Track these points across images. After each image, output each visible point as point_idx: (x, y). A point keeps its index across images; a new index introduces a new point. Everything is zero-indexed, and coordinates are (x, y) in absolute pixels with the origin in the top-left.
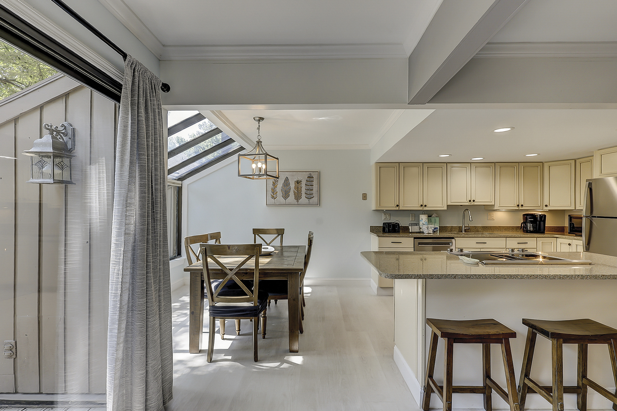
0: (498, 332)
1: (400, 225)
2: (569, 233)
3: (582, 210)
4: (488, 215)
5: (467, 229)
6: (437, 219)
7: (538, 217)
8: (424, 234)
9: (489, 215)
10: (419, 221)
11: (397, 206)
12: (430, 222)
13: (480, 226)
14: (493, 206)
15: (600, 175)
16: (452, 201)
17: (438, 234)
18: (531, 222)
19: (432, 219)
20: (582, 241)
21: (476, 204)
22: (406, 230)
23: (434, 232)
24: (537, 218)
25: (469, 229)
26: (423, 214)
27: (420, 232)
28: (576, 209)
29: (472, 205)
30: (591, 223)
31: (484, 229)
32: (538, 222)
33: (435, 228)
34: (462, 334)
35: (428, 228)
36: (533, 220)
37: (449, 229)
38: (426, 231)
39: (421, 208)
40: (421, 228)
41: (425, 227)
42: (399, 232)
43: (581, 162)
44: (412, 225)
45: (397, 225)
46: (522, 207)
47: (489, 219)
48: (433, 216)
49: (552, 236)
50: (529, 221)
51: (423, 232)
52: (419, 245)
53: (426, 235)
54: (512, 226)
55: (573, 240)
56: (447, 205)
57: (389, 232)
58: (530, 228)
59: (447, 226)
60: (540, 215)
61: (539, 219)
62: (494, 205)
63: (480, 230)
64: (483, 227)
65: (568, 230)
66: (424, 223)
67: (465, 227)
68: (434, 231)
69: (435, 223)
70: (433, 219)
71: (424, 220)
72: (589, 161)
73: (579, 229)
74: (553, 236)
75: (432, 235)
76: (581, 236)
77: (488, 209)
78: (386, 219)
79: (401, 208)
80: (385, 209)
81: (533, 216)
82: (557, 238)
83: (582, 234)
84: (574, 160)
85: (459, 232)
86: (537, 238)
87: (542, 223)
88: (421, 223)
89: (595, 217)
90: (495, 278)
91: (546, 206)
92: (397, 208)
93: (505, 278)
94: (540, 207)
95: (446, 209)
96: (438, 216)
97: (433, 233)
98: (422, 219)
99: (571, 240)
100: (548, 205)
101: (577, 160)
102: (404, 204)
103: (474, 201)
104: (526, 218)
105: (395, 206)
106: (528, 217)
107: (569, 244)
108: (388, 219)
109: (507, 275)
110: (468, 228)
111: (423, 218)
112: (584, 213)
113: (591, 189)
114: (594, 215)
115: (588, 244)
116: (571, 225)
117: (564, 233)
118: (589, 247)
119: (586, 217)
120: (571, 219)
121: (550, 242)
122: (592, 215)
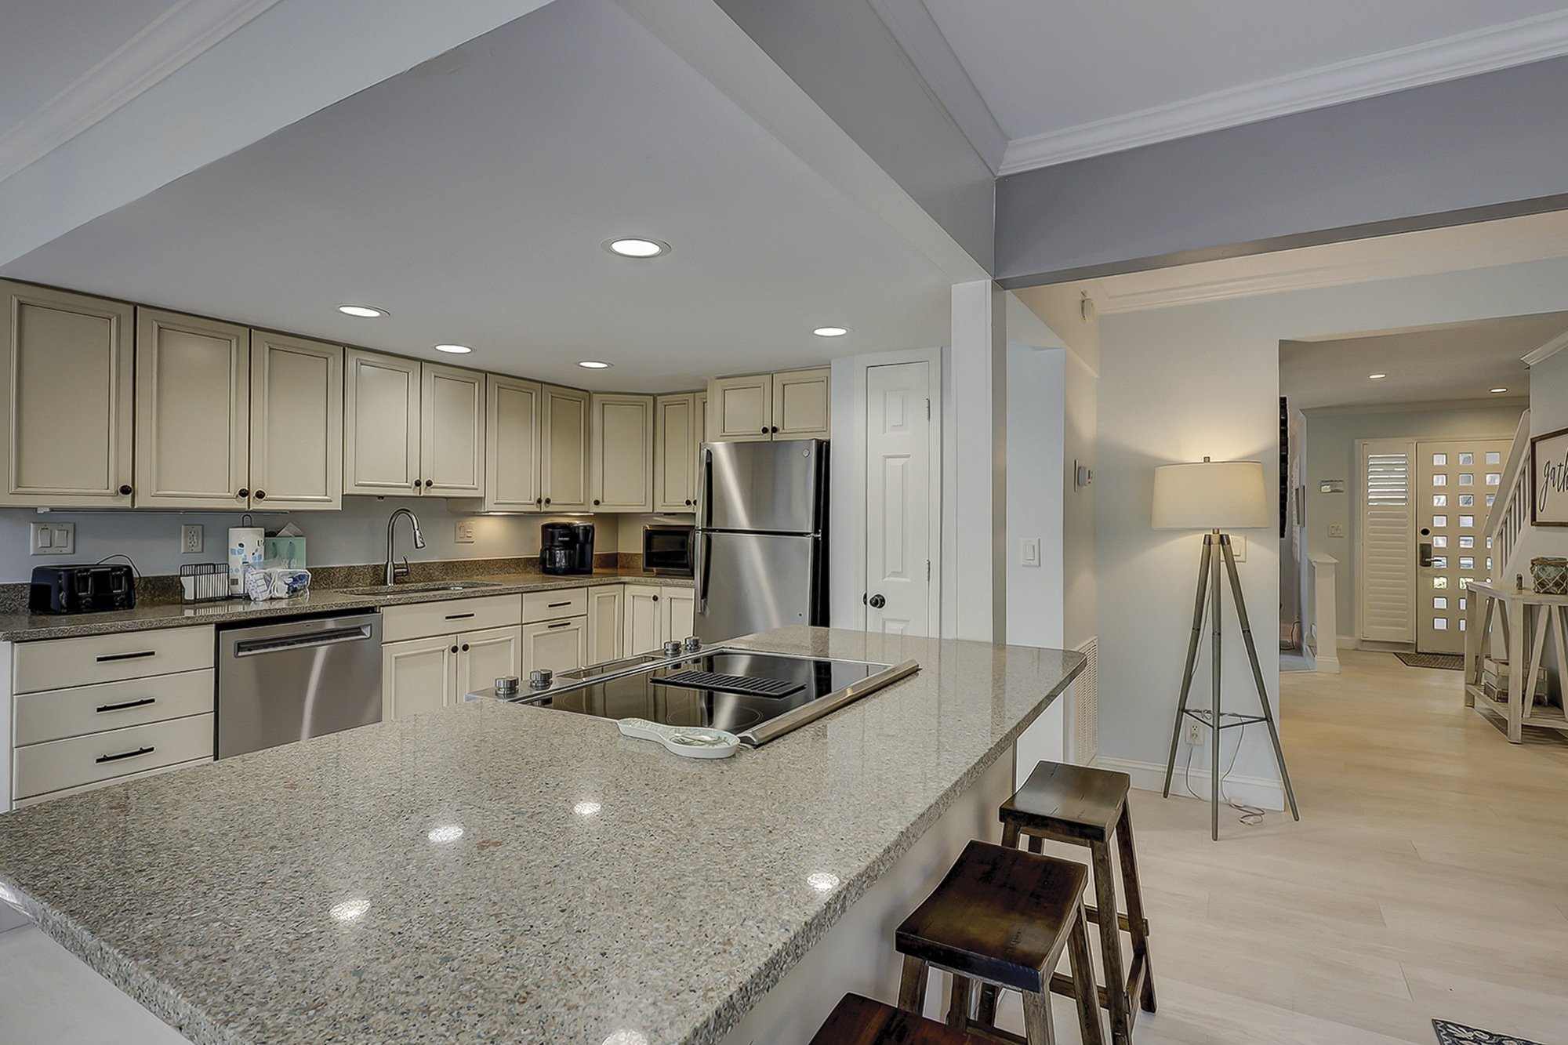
1: (136, 575)
2: (645, 570)
3: (690, 514)
4: (458, 529)
5: (403, 572)
6: (301, 544)
7: (581, 531)
8: (253, 607)
9: (460, 528)
10: (225, 551)
11: (125, 490)
12: (271, 553)
13: (435, 563)
14: (481, 500)
15: (721, 436)
16: (360, 482)
17: (307, 602)
18: (565, 546)
19: (278, 545)
20: (694, 590)
21: (434, 493)
22: (166, 591)
23: (293, 591)
24: (578, 534)
25: (407, 572)
26: (243, 527)
27: (230, 598)
28: (655, 512)
29: (423, 497)
30: (709, 541)
31: (447, 570)
32: (578, 545)
33: (297, 579)
35: (268, 579)
36: (568, 539)
37: (341, 577)
38: (259, 592)
39: (241, 504)
40: (235, 582)
41: (257, 577)
42: (131, 606)
43: (667, 404)
44: (198, 570)
45: (120, 577)
46: (547, 505)
47: (460, 540)
48: (284, 532)
49: (611, 580)
50: (561, 544)
51: (247, 598)
52: (240, 654)
53: (259, 608)
54: (517, 559)
55: (663, 588)
56: (343, 495)
57: (74, 607)
58: (561, 561)
59: (333, 568)
60: (585, 527)
61: (581, 537)
62: (481, 498)
63: (437, 573)
64: (445, 564)
65: (641, 563)
66: (251, 561)
67: (395, 569)
68: (295, 590)
69: (291, 558)
70: (283, 545)
71: (248, 551)
72: (684, 402)
73: (688, 561)
74: (615, 580)
75: (282, 606)
76: (692, 575)
77: (463, 508)
78: (48, 551)
79: (145, 499)
80: (44, 503)
81: (569, 529)
82: (624, 583)
84: (652, 397)
85: (374, 585)
86: (587, 587)
87: (588, 547)
88: (236, 562)
91: (597, 503)
92: (125, 502)
94: (582, 504)
95: (340, 509)
96: (301, 534)
97: (290, 597)
98: (241, 545)
99: (659, 588)
100: (601, 501)
101: (658, 397)
102: (157, 486)
103: (429, 484)
104: (552, 534)
105: (112, 490)
106: (557, 532)
107: (655, 598)
108: (65, 550)
110: (405, 570)
111: (246, 542)
112: (699, 522)
113: (709, 466)
114: (713, 527)
115: (704, 594)
116: (649, 551)
117: (617, 568)
118: (706, 602)
119: (703, 530)
120: (650, 536)
121: (611, 596)
122: (710, 528)
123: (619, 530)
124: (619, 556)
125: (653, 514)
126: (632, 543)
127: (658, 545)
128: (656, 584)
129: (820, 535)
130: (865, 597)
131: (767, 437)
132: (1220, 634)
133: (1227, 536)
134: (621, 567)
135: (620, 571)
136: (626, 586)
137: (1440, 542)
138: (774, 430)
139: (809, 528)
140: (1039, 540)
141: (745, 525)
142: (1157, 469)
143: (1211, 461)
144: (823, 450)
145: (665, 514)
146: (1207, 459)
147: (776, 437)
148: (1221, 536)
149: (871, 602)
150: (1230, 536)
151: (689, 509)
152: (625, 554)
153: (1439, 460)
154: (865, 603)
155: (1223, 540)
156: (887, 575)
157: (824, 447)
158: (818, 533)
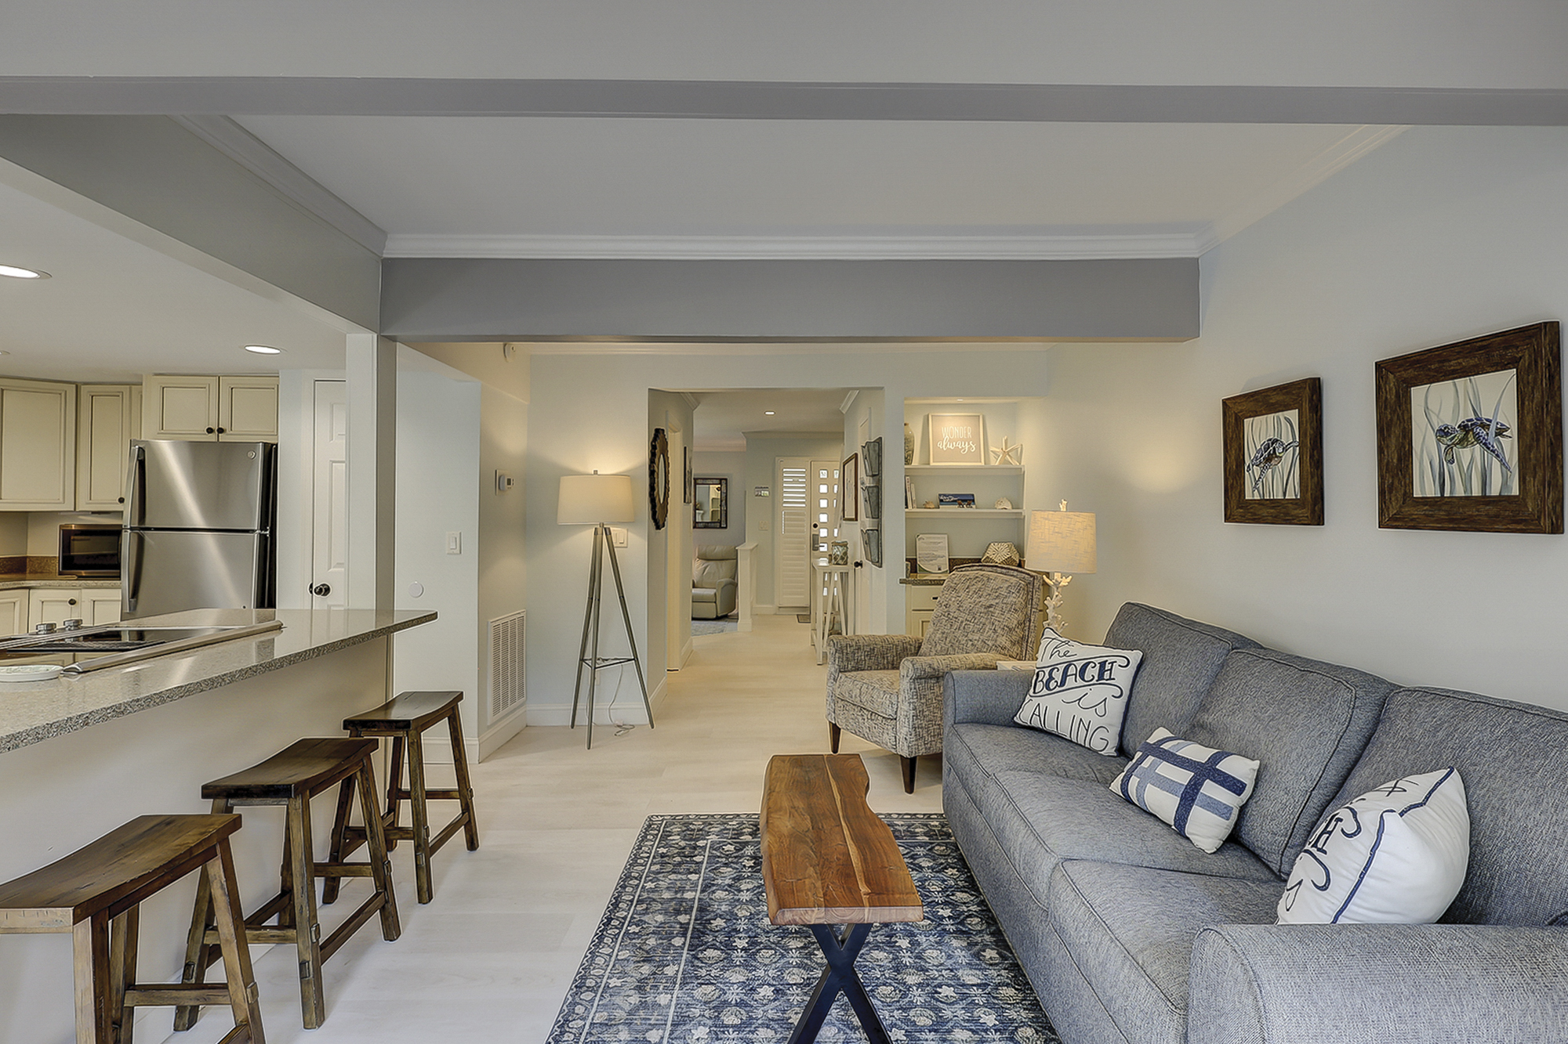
0: (202, 834)
2: (60, 574)
3: (122, 512)
15: (158, 433)
20: (120, 590)
28: (77, 510)
30: (141, 541)
34: (131, 881)
43: (92, 394)
49: (16, 586)
55: (83, 590)
65: (57, 566)
72: (118, 394)
73: (114, 562)
74: (20, 586)
76: (118, 577)
82: (29, 588)
83: (120, 573)
84: (74, 386)
89: (149, 529)
90: (182, 697)
93: (202, 691)
99: (78, 591)
101: (82, 387)
107: (72, 602)
109: (205, 680)
112: (127, 520)
113: (142, 464)
114: (147, 526)
115: (135, 593)
116: (67, 554)
117: (26, 574)
118: (136, 602)
119: (131, 529)
120: (67, 536)
121: (11, 602)
122: (143, 526)
123: (29, 531)
124: (28, 560)
125: (75, 512)
126: (46, 545)
127: (79, 548)
128: (74, 588)
129: (268, 532)
130: (311, 586)
131: (212, 437)
132: (599, 600)
133: (609, 529)
134: (30, 572)
135: (28, 576)
136: (31, 591)
137: (823, 533)
138: (221, 431)
139: (256, 525)
140: (460, 533)
141: (198, 521)
142: (562, 478)
143: (599, 473)
144: (270, 453)
145: (93, 513)
146: (596, 472)
147: (223, 438)
148: (605, 529)
149: (315, 590)
150: (611, 529)
151: (119, 507)
152: (37, 558)
153: (824, 474)
154: (311, 592)
155: (608, 532)
156: (332, 566)
157: (273, 450)
158: (266, 530)
